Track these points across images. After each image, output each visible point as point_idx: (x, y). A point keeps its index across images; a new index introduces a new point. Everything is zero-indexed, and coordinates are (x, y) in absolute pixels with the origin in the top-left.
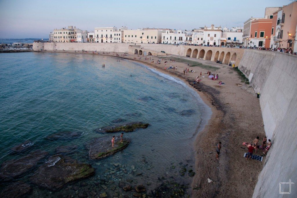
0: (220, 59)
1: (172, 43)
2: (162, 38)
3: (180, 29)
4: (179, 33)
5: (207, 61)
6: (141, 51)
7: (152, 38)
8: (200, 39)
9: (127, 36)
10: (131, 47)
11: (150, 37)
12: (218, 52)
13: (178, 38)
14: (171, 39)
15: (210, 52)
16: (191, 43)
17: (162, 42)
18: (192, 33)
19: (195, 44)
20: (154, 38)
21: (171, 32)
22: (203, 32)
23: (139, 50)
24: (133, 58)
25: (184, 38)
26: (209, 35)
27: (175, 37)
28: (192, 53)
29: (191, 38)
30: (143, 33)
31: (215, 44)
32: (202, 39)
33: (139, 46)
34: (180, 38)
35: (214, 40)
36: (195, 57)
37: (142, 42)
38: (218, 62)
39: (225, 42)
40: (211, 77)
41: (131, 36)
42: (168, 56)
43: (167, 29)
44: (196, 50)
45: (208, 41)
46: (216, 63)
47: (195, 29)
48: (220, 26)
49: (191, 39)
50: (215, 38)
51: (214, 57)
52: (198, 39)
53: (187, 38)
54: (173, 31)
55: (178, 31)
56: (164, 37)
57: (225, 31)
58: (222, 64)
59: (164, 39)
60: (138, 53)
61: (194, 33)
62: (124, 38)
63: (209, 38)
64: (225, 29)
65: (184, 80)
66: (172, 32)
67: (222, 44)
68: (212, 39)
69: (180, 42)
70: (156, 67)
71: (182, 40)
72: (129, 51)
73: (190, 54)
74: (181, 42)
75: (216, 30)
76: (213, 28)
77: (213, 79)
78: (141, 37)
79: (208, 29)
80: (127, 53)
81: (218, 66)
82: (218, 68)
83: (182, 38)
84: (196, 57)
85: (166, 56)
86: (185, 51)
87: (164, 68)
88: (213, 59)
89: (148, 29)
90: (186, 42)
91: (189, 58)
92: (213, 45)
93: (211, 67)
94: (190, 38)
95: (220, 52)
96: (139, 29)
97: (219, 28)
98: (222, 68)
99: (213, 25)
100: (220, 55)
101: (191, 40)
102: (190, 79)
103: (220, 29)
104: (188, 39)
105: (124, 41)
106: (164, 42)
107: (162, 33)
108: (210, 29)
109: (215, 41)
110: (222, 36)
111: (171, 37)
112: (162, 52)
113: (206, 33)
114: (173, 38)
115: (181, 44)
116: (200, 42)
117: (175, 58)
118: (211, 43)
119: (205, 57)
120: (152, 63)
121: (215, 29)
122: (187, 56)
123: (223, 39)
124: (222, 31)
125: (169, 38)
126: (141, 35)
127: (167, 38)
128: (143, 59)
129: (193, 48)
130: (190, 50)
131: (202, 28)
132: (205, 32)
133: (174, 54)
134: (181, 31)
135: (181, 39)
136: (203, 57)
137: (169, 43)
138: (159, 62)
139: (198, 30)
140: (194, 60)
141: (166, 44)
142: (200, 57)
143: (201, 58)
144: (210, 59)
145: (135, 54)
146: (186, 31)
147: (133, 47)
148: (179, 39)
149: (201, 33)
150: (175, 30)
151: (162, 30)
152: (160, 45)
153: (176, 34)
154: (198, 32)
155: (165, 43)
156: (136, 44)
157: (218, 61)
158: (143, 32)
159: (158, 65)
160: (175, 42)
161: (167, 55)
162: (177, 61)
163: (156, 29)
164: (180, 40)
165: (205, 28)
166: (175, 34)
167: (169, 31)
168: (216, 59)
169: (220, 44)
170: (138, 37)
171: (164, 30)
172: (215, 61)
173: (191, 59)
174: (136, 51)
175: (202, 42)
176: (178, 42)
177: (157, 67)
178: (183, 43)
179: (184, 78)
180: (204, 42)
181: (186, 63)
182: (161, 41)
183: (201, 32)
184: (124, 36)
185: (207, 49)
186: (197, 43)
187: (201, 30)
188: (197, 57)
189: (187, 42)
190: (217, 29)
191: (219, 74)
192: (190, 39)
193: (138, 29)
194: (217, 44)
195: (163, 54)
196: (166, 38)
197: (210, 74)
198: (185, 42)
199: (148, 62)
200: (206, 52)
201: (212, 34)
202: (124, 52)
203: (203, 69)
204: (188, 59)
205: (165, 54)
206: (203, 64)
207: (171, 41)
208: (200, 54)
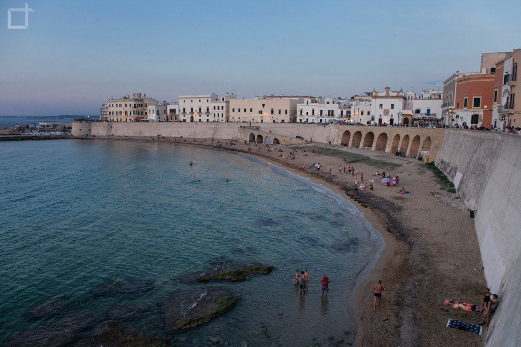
0: (401, 148)
1: (315, 121)
2: (298, 113)
3: (329, 96)
4: (328, 103)
5: (377, 153)
6: (260, 137)
7: (280, 113)
8: (365, 113)
9: (236, 110)
10: (242, 129)
11: (276, 112)
12: (398, 136)
13: (325, 113)
14: (313, 114)
15: (384, 136)
16: (349, 121)
17: (298, 121)
18: (351, 103)
19: (356, 122)
20: (283, 112)
21: (314, 101)
22: (370, 101)
23: (256, 134)
24: (246, 148)
25: (337, 113)
26: (381, 106)
27: (321, 111)
28: (351, 139)
29: (350, 111)
30: (264, 105)
31: (392, 121)
32: (369, 113)
33: (258, 128)
34: (329, 111)
35: (390, 114)
36: (355, 145)
37: (262, 121)
38: (398, 154)
39: (410, 118)
40: (385, 180)
41: (242, 110)
42: (308, 145)
43: (306, 97)
44: (359, 134)
45: (381, 116)
46: (394, 156)
47: (356, 96)
48: (401, 90)
49: (348, 113)
50: (391, 112)
51: (391, 146)
52: (362, 113)
53: (342, 112)
54: (317, 99)
55: (326, 100)
56: (301, 110)
57: (410, 98)
58: (405, 157)
59: (301, 114)
60: (256, 141)
61: (354, 103)
62: (231, 113)
63: (381, 112)
64: (410, 94)
65: (337, 187)
66: (316, 102)
67: (406, 121)
68: (386, 112)
69: (330, 119)
70: (287, 165)
71: (333, 115)
72: (239, 137)
73: (349, 140)
74: (332, 119)
75: (393, 97)
76: (387, 93)
77: (388, 184)
78: (261, 112)
79: (380, 94)
80: (236, 141)
81: (397, 160)
82: (398, 166)
83: (333, 111)
84: (358, 146)
85: (305, 145)
86: (338, 135)
87: (302, 167)
88: (388, 149)
89: (272, 96)
90: (340, 119)
91: (346, 147)
92: (388, 123)
93: (385, 164)
94: (347, 111)
95: (402, 136)
96: (257, 98)
97: (398, 93)
98: (405, 165)
99: (388, 88)
100: (401, 141)
101: (348, 115)
102: (348, 185)
103: (401, 94)
104: (345, 113)
105: (231, 119)
106: (301, 120)
107: (298, 105)
108: (384, 94)
109: (392, 116)
110: (405, 107)
111: (313, 110)
112: (297, 137)
113: (375, 103)
114: (317, 113)
115: (332, 122)
116: (365, 119)
117: (321, 148)
118: (386, 120)
119: (374, 145)
120: (280, 158)
121: (392, 94)
122: (342, 144)
123: (406, 112)
124: (405, 98)
125: (310, 113)
126: (261, 108)
127: (307, 113)
128: (264, 150)
129: (353, 130)
130: (347, 133)
131: (369, 94)
132: (373, 100)
133: (319, 141)
134: (330, 100)
135: (331, 113)
136: (371, 146)
137: (310, 121)
138: (292, 156)
139: (361, 98)
140: (355, 151)
141: (305, 123)
142: (365, 146)
143: (367, 148)
144: (384, 149)
145: (250, 141)
146: (340, 99)
147: (246, 129)
148: (327, 113)
149: (368, 103)
150: (320, 98)
151: (296, 99)
152: (295, 125)
153: (322, 105)
154: (362, 100)
155: (303, 121)
156: (252, 125)
157: (399, 151)
158: (264, 102)
159: (291, 162)
160: (321, 120)
161: (307, 142)
162: (325, 154)
163: (287, 97)
164: (329, 115)
165: (374, 94)
166: (320, 105)
167: (309, 100)
168: (394, 148)
169: (401, 121)
170: (255, 112)
171: (301, 99)
172: (393, 153)
173: (349, 149)
174: (252, 136)
175: (369, 118)
176: (326, 119)
177: (289, 164)
178: (334, 121)
179: (338, 184)
180: (373, 119)
181: (341, 158)
182: (296, 117)
183: (367, 100)
184: (231, 110)
185: (377, 132)
186: (361, 120)
187: (368, 98)
188: (361, 146)
189: (343, 119)
190: (395, 94)
191: (400, 175)
192: (347, 113)
193: (255, 98)
194: (395, 122)
195: (300, 141)
196: (304, 113)
197: (384, 177)
198: (338, 120)
199: (273, 156)
200: (376, 136)
201: (387, 103)
202: (230, 138)
203: (372, 168)
204: (345, 149)
205: (304, 142)
206: (371, 158)
207: (314, 118)
208: (365, 141)
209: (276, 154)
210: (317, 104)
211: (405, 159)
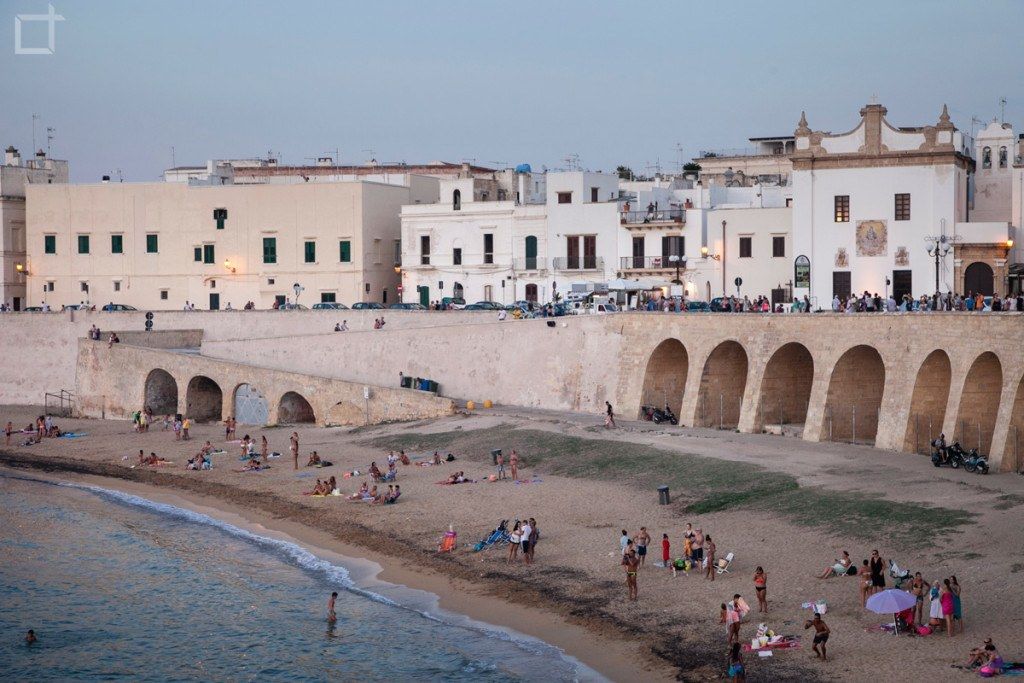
0: (963, 425)
1: (502, 297)
2: (411, 256)
3: (571, 164)
4: (565, 198)
5: (835, 456)
6: (205, 386)
7: (310, 256)
8: (762, 247)
9: (67, 244)
10: (102, 346)
11: (290, 252)
12: (939, 360)
13: (552, 250)
14: (489, 259)
15: (864, 361)
16: (677, 291)
17: (411, 296)
18: (683, 195)
19: (717, 293)
20: (328, 252)
21: (492, 191)
22: (782, 182)
23: (183, 373)
24: (125, 453)
25: (614, 248)
26: (842, 204)
27: (531, 243)
28: (692, 386)
29: (681, 240)
30: (220, 215)
31: (902, 282)
32: (779, 247)
33: (190, 341)
34: (572, 242)
35: (892, 248)
36: (720, 415)
37: (214, 301)
38: (948, 457)
39: (998, 263)
40: (886, 603)
41: (100, 244)
42: (469, 425)
43: (448, 167)
44: (731, 354)
45: (842, 258)
46: (925, 466)
47: (710, 156)
48: (945, 117)
49: (674, 246)
50: (898, 234)
51: (904, 413)
52: (746, 247)
53: (639, 245)
54: (506, 180)
55: (555, 183)
56: (426, 241)
57: (995, 158)
58: (986, 471)
59: (425, 261)
60: (182, 409)
61: (698, 194)
62: (37, 261)
63: (845, 236)
64: (993, 136)
65: (634, 645)
66: (501, 195)
67: (977, 280)
68: (872, 239)
69: (579, 280)
70: (360, 537)
71: (591, 262)
72: (86, 391)
73: (680, 392)
74: (588, 280)
75: (905, 158)
76: (873, 136)
77: (907, 622)
78: (207, 254)
79: (832, 146)
80: (66, 413)
81: (946, 491)
82: (949, 519)
83: (590, 241)
84: (732, 421)
85: (449, 426)
86: (626, 369)
87: (436, 543)
88: (892, 431)
89: (268, 168)
90: (631, 284)
91: (668, 428)
92: (886, 293)
93: (879, 511)
94: (666, 241)
95: (962, 363)
96: (183, 177)
97: (931, 133)
98: (989, 517)
99: (875, 113)
100: (957, 385)
101: (673, 258)
102: (690, 635)
103: (944, 137)
104: (653, 249)
105: (34, 295)
106: (424, 291)
107: (407, 210)
108: (853, 144)
109: (902, 255)
110: (969, 206)
111: (489, 239)
112: (407, 383)
113: (813, 189)
114: (510, 251)
115: (588, 300)
116: (762, 276)
117: (533, 437)
118: (871, 278)
119: (815, 413)
120: (318, 500)
121: (895, 142)
122: (647, 413)
123: (977, 233)
124: (966, 162)
125: (474, 254)
126: (208, 233)
127: (457, 253)
128: (226, 459)
129: (701, 336)
130: (672, 353)
131: (778, 146)
132: (800, 177)
133: (523, 400)
134: (576, 184)
135: (582, 252)
136: (800, 418)
137: (473, 296)
138: (383, 489)
139: (737, 166)
140: (715, 448)
141: (443, 307)
142: (766, 417)
143: (777, 429)
144: (870, 434)
145: (150, 412)
146: (625, 174)
147: (124, 351)
148: (562, 252)
149: (771, 191)
150: (524, 171)
151: (398, 179)
152: (391, 316)
153: (532, 211)
154: (744, 180)
155: (435, 296)
156: (158, 324)
157: (949, 441)
158: (222, 197)
159: (378, 518)
160: (531, 291)
161: (459, 408)
162: (557, 470)
163: (346, 169)
164: (572, 263)
165: (803, 144)
166: (522, 211)
167: (467, 187)
168: (924, 427)
169: (950, 283)
170: (176, 253)
171: (422, 180)
172: (920, 450)
173: (689, 440)
174: (162, 386)
175: (780, 273)
176: (556, 283)
177: (366, 531)
178: (601, 290)
179: (633, 630)
180: (803, 276)
181: (642, 485)
182: (397, 279)
183: (766, 178)
184: (35, 245)
186: (738, 282)
187: (770, 166)
188: (747, 418)
189: (645, 283)
190: (914, 142)
191: (968, 573)
192: (666, 252)
193: (171, 178)
194: (922, 287)
195: (425, 404)
196: (441, 256)
197: (878, 581)
198: (621, 284)
199: (278, 490)
200: (825, 363)
201: (871, 191)
202: (35, 398)
203: (811, 535)
204: (661, 439)
205: (446, 407)
206: (805, 482)
207: (495, 280)
208: (768, 388)
209: (292, 482)
210: (508, 205)
211: (983, 480)
